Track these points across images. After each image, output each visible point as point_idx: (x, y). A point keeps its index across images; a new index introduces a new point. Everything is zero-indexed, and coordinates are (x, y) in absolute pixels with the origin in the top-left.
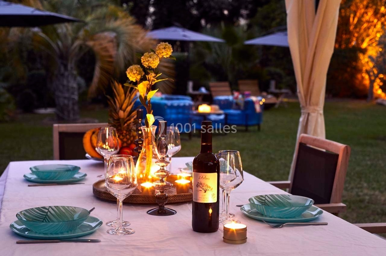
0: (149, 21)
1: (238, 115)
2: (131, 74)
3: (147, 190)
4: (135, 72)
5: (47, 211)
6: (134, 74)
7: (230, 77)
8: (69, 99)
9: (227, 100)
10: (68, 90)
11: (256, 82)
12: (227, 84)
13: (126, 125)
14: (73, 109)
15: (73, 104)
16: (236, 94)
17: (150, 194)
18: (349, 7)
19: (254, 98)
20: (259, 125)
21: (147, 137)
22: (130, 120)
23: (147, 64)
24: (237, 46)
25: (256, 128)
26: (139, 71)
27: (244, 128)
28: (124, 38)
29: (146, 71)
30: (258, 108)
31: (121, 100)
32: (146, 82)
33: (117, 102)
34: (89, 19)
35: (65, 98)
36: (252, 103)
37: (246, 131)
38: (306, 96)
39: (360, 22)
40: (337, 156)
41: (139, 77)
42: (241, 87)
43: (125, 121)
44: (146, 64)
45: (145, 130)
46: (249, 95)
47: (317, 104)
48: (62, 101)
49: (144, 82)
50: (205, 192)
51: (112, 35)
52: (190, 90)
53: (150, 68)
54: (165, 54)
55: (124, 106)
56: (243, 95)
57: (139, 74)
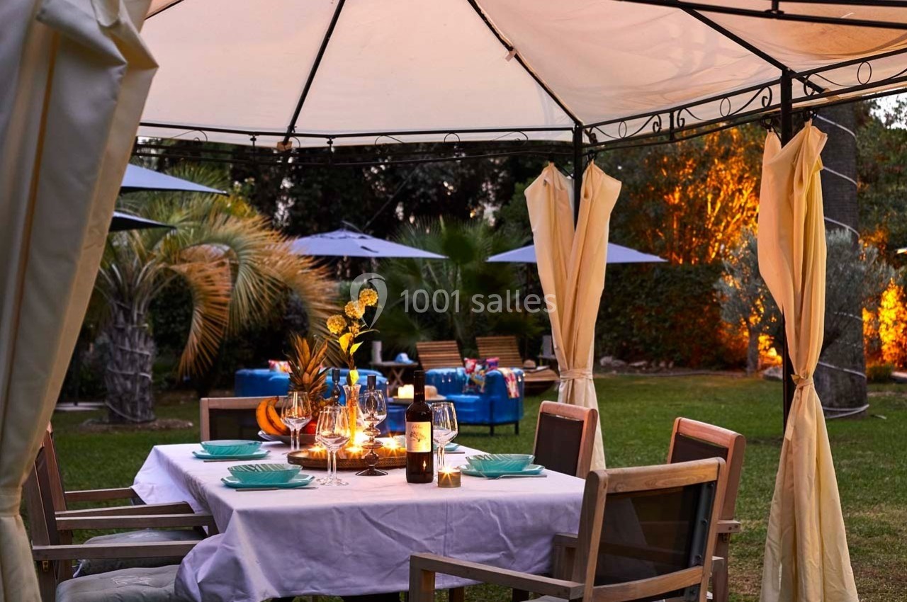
0: (282, 210)
1: (476, 403)
2: (332, 325)
3: (354, 456)
4: (337, 322)
5: (253, 469)
6: (336, 325)
7: (459, 331)
8: (134, 379)
9: (453, 376)
10: (133, 362)
11: (513, 338)
12: (454, 344)
13: (312, 392)
14: (143, 399)
15: (143, 390)
16: (470, 363)
17: (357, 457)
18: (704, 180)
19: (505, 371)
20: (516, 423)
21: (350, 397)
22: (317, 386)
23: (352, 313)
24: (472, 266)
25: (512, 427)
26: (342, 322)
27: (487, 430)
28: (247, 257)
29: (350, 321)
30: (513, 389)
31: (305, 359)
32: (348, 335)
33: (300, 362)
34: (176, 218)
35: (127, 377)
36: (503, 379)
37: (492, 433)
38: (567, 354)
39: (725, 210)
40: (582, 422)
41: (341, 328)
42: (482, 351)
43: (311, 387)
44: (350, 314)
45: (347, 389)
46: (495, 364)
47: (585, 367)
48: (120, 384)
49: (347, 334)
50: (419, 441)
51: (221, 249)
52: (378, 360)
53: (354, 318)
54: (369, 301)
55: (310, 368)
56: (484, 363)
57: (341, 325)
